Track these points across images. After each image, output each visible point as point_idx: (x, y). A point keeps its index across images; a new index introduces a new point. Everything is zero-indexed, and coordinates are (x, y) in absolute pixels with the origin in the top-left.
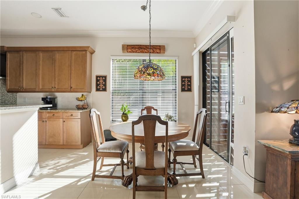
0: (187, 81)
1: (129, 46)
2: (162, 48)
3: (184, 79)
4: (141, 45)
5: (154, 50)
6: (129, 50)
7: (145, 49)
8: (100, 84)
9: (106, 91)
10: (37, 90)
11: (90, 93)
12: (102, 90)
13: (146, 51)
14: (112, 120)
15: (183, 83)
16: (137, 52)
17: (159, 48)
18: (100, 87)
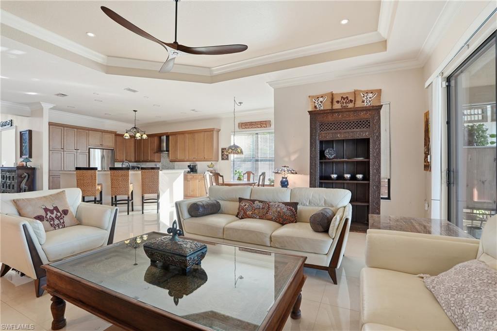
1: (244, 123)
2: (268, 123)
5: (261, 125)
6: (243, 127)
7: (254, 125)
8: (224, 155)
9: (228, 160)
11: (218, 161)
12: (225, 159)
16: (249, 128)
17: (265, 123)
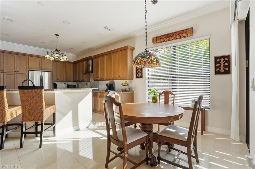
0: (223, 62)
1: (158, 37)
2: (189, 31)
3: (218, 60)
4: (168, 34)
5: (181, 35)
6: (158, 41)
7: (171, 37)
8: (138, 73)
9: (143, 78)
10: (104, 79)
11: (133, 79)
12: (140, 77)
13: (173, 38)
14: (148, 101)
15: (218, 65)
16: (165, 41)
17: (186, 32)
18: (138, 75)
